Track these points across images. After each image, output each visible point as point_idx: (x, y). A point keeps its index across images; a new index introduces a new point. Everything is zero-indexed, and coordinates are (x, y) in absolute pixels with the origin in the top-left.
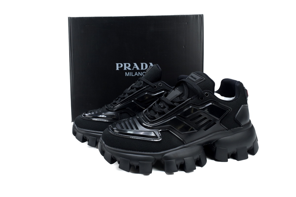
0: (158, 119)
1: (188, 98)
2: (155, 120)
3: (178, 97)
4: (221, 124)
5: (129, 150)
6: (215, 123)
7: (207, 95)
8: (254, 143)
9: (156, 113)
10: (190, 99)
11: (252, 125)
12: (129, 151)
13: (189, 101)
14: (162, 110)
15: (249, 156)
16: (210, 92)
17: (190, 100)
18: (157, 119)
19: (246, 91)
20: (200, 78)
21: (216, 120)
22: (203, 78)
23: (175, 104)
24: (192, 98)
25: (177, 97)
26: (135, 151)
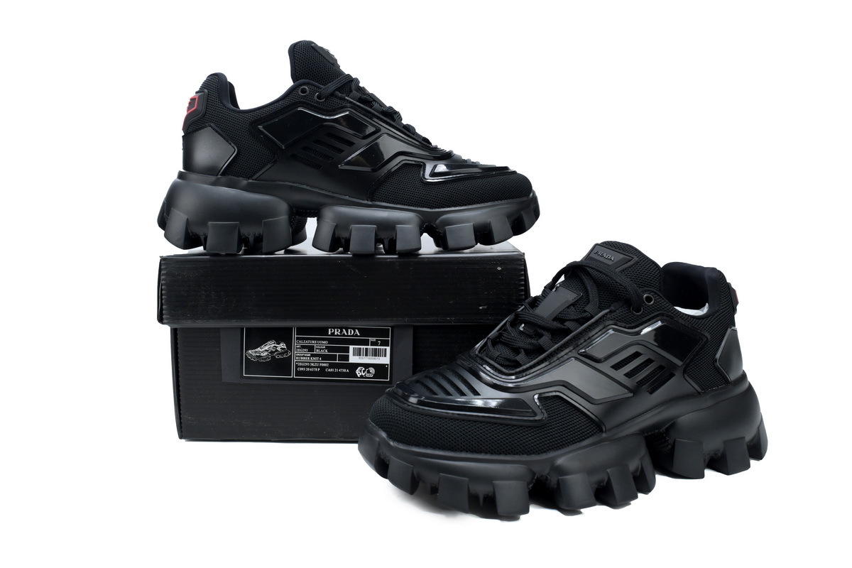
0: (528, 365)
1: (601, 309)
2: (521, 369)
3: (570, 306)
4: (686, 376)
5: (461, 451)
6: (672, 375)
7: (649, 299)
8: (758, 428)
9: (516, 351)
10: (608, 310)
11: (750, 383)
12: (463, 455)
13: (603, 316)
14: (533, 341)
15: (753, 462)
16: (656, 293)
17: (606, 314)
18: (524, 367)
19: (734, 291)
20: (622, 256)
21: (674, 366)
22: (631, 255)
23: (568, 324)
24: (612, 308)
25: (568, 307)
26: (479, 452)
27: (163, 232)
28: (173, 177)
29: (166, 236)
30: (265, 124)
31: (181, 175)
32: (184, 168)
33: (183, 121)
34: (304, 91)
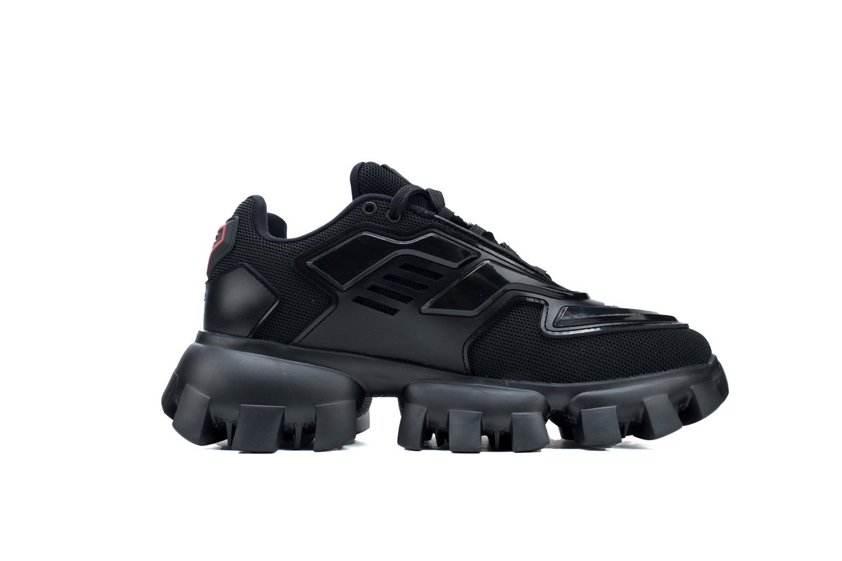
27: (172, 421)
28: (191, 340)
29: (175, 425)
30: (315, 259)
31: (201, 338)
32: (205, 328)
33: (208, 259)
34: (370, 208)
